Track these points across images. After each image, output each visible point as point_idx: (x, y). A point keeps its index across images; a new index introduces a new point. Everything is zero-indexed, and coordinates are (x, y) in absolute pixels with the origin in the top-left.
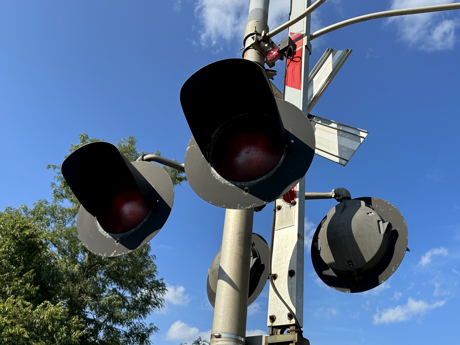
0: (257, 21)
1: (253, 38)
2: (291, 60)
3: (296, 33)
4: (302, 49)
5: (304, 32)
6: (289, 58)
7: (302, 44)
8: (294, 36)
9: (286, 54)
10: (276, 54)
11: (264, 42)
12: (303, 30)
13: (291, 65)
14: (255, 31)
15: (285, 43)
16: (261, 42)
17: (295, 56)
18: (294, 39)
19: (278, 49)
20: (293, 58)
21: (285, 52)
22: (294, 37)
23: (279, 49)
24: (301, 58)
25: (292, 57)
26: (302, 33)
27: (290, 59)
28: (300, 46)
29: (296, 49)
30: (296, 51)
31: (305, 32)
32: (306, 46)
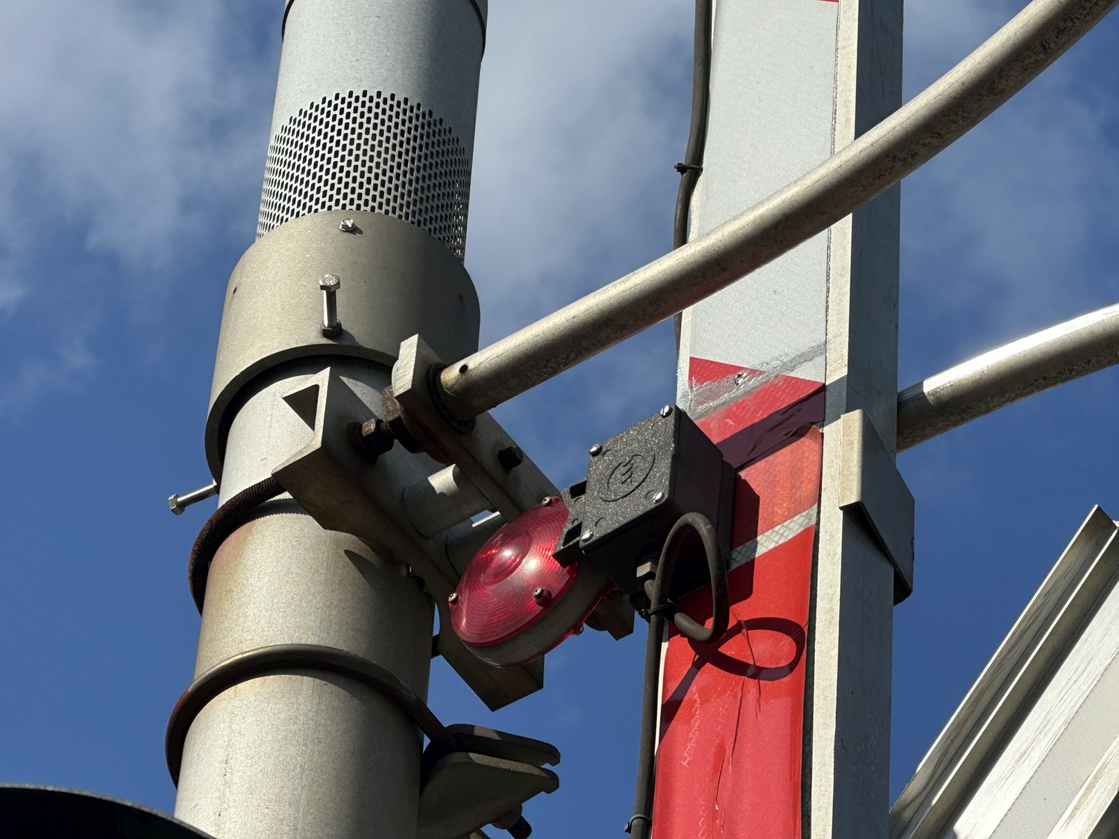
0: (353, 230)
1: (303, 404)
2: (708, 653)
3: (753, 372)
4: (811, 538)
5: (836, 369)
6: (675, 631)
7: (808, 489)
8: (729, 394)
9: (651, 588)
10: (540, 577)
11: (413, 447)
12: (823, 348)
13: (705, 699)
14: (325, 333)
15: (639, 476)
16: (389, 446)
17: (740, 612)
18: (733, 427)
19: (569, 526)
20: (722, 632)
21: (643, 570)
22: (731, 411)
23: (577, 531)
24: (803, 637)
25: (710, 623)
26: (810, 373)
27: (694, 643)
28: (791, 514)
29: (754, 535)
30: (751, 563)
31: (844, 372)
32: (853, 514)
